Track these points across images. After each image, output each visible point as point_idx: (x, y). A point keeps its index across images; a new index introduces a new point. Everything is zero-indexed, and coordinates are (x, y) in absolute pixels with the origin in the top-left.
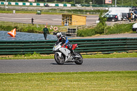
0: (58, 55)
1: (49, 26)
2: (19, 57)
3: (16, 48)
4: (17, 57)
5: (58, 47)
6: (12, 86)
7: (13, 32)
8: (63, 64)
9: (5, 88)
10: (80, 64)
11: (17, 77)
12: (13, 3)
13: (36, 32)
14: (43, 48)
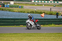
0: (28, 25)
1: (59, 12)
2: (45, 26)
3: (44, 22)
4: (44, 26)
5: (28, 21)
6: (42, 39)
7: (43, 15)
8: (30, 29)
9: (39, 40)
10: (40, 29)
11: (44, 35)
12: (43, 2)
13: (53, 15)
14: (56, 22)
